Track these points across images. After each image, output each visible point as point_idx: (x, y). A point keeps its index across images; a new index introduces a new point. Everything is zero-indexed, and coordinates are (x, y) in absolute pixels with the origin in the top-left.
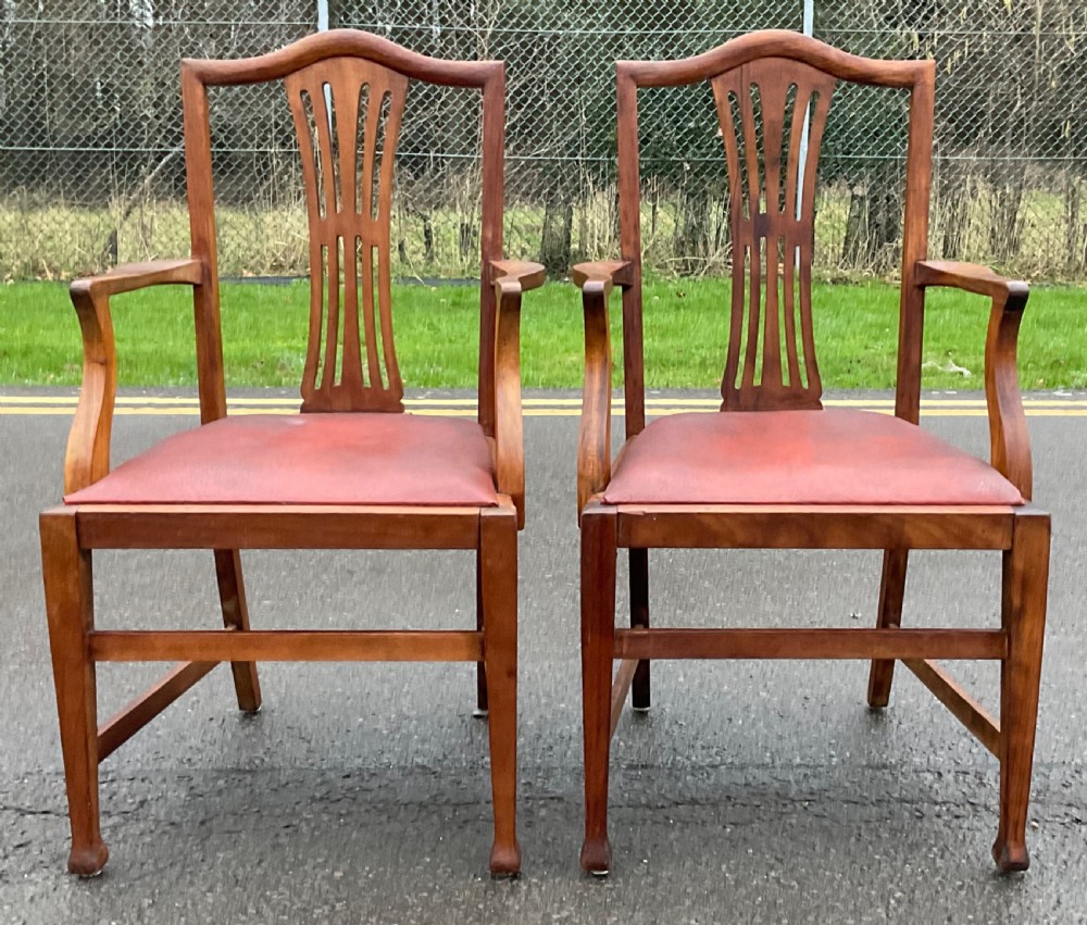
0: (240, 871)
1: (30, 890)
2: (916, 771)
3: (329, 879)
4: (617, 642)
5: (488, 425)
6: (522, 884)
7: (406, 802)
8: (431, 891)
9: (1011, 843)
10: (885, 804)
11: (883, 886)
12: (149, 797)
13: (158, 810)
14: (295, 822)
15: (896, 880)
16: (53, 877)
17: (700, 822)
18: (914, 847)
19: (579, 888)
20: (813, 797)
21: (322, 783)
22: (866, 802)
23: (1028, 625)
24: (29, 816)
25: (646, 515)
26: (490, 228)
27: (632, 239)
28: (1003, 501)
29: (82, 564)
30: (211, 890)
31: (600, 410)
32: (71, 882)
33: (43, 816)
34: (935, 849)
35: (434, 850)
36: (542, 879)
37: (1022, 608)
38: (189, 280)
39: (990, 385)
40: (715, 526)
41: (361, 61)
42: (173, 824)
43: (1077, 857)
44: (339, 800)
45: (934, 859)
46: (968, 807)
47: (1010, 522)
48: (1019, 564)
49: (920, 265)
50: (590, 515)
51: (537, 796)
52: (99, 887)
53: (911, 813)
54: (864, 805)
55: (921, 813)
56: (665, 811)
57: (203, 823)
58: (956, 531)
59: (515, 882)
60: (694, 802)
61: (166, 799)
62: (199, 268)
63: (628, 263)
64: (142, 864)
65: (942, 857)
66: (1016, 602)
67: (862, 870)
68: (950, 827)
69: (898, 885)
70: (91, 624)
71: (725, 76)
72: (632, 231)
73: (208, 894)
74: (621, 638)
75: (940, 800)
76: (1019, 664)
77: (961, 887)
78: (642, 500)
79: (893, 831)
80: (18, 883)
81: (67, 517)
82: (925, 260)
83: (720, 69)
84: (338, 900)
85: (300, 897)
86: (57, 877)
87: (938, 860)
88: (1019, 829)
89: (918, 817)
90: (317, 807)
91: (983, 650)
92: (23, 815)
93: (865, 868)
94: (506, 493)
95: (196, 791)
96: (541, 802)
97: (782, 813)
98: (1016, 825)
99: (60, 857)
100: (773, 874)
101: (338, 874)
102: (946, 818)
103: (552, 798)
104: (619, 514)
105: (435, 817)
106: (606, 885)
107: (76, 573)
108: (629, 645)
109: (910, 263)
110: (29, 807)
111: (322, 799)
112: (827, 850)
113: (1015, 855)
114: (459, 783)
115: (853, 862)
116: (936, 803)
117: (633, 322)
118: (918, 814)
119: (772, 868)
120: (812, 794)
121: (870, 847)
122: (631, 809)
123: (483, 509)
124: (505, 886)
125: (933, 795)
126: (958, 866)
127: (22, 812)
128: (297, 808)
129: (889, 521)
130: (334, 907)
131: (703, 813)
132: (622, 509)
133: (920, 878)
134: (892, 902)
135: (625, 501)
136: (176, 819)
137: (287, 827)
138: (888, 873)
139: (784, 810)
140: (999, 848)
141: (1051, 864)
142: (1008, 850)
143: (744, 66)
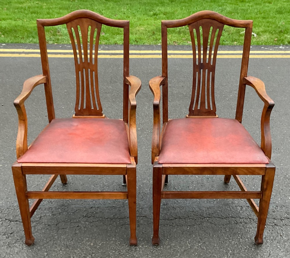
0: (68, 243)
1: (16, 250)
2: (236, 206)
3: (90, 245)
4: (162, 195)
5: (126, 120)
6: (137, 248)
7: (107, 217)
8: (116, 251)
9: (259, 239)
10: (228, 218)
11: (227, 249)
12: (42, 216)
13: (44, 220)
14: (80, 225)
15: (230, 246)
16: (21, 245)
17: (181, 225)
18: (235, 234)
19: (152, 249)
20: (210, 216)
21: (85, 211)
22: (223, 218)
23: (267, 192)
24: (12, 222)
25: (170, 167)
26: (126, 68)
27: (165, 72)
28: (263, 163)
29: (24, 177)
30: (61, 250)
31: (157, 134)
32: (26, 247)
33: (16, 222)
34: (240, 235)
35: (115, 236)
36: (142, 246)
37: (266, 189)
38: (43, 82)
39: (262, 126)
40: (188, 170)
41: (88, 19)
42: (49, 225)
43: (275, 238)
44: (90, 217)
45: (239, 239)
46: (249, 220)
47: (265, 169)
48: (266, 178)
49: (245, 79)
50: (155, 168)
51: (140, 216)
52: (33, 248)
53: (234, 222)
54: (223, 219)
55: (237, 222)
56: (173, 221)
57: (56, 225)
58: (250, 171)
59: (136, 247)
60: (180, 218)
61: (46, 216)
62: (45, 79)
63: (164, 78)
64: (43, 240)
65: (241, 238)
66: (265, 187)
67: (222, 243)
68: (243, 227)
69: (230, 248)
70: (26, 190)
71: (192, 24)
72: (165, 69)
73: (61, 251)
74: (163, 194)
75: (241, 217)
76: (265, 201)
77: (246, 249)
78: (169, 162)
79: (230, 229)
80: (13, 247)
81: (19, 167)
82: (246, 77)
83: (191, 22)
84: (93, 253)
85: (83, 252)
86: (22, 245)
87: (241, 240)
88: (261, 236)
89: (236, 223)
90: (85, 219)
91: (255, 197)
92: (11, 222)
93: (222, 242)
94: (133, 156)
95: (54, 213)
96: (141, 218)
97: (202, 222)
98: (261, 235)
99: (22, 237)
100: (199, 245)
101: (92, 244)
102: (243, 224)
103: (144, 216)
104: (163, 167)
105: (115, 223)
106: (159, 249)
107: (22, 180)
108: (165, 196)
109: (242, 77)
110: (12, 219)
111: (86, 216)
112: (213, 235)
113: (260, 241)
114: (120, 211)
115: (219, 240)
116: (241, 218)
117: (165, 93)
118: (236, 222)
119: (199, 242)
120: (209, 215)
121: (224, 235)
122: (164, 220)
123: (127, 165)
124: (133, 248)
125: (240, 215)
126: (245, 241)
127: (11, 221)
128: (80, 219)
129: (233, 169)
130: (92, 255)
131: (182, 222)
132: (164, 166)
133: (236, 246)
134: (229, 254)
135: (164, 163)
136: (50, 224)
137: (78, 226)
138: (228, 244)
139: (202, 221)
140: (256, 238)
141: (269, 241)
142: (258, 240)
143: (198, 21)
